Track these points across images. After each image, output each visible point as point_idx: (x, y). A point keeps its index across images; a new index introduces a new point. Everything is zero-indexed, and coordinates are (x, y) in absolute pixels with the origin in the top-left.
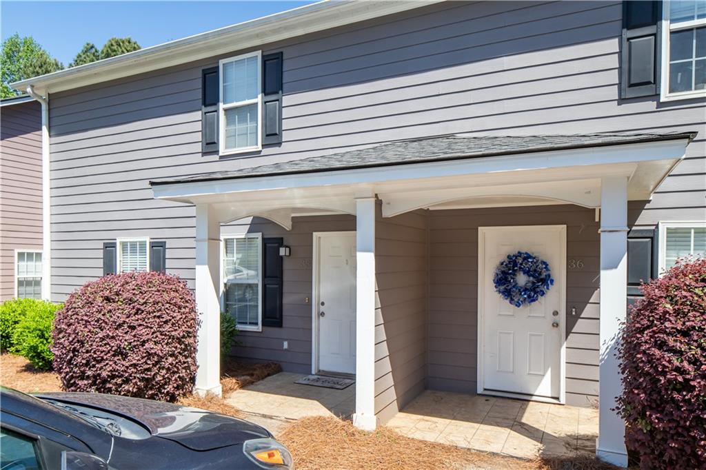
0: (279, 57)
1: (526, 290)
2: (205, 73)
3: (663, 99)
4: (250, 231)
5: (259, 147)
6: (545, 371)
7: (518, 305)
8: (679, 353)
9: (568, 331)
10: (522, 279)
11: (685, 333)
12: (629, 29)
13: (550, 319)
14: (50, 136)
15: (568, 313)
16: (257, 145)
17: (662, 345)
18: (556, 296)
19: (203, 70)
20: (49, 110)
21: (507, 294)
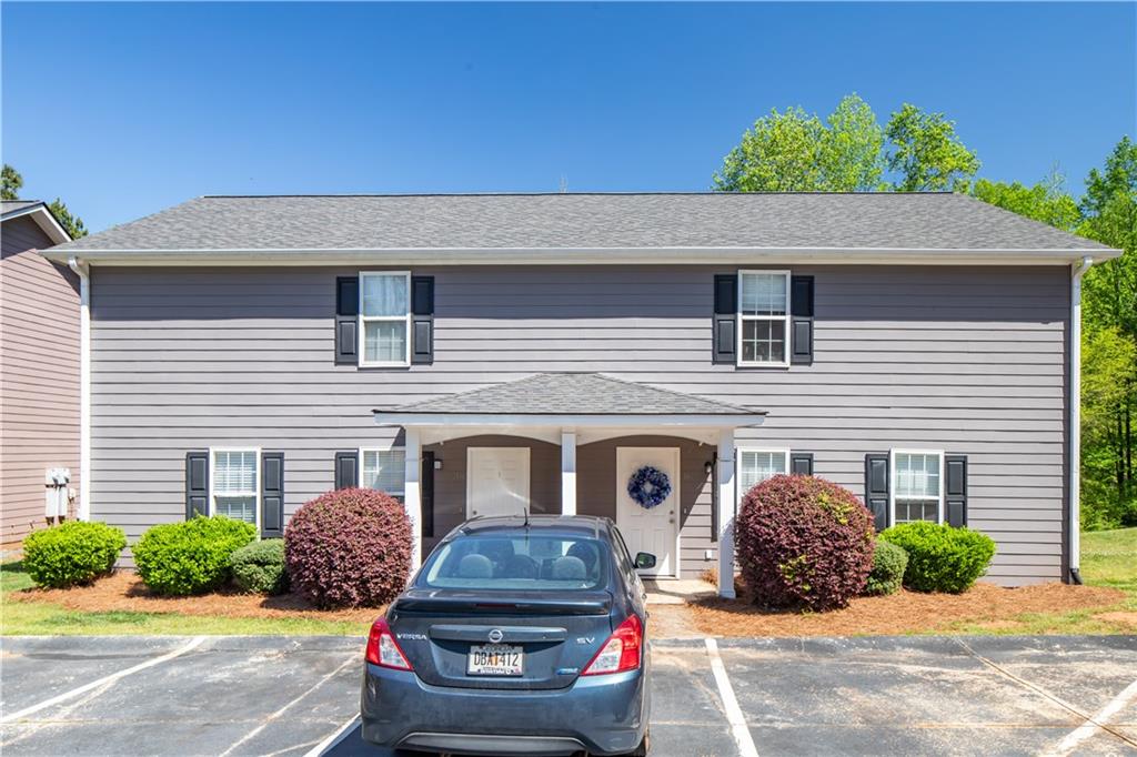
0: (430, 281)
1: (652, 496)
2: (340, 282)
3: (739, 365)
4: (395, 445)
5: (408, 363)
6: (665, 556)
7: (648, 507)
8: (767, 526)
9: (682, 526)
10: (648, 488)
11: (770, 516)
12: (719, 313)
13: (668, 517)
14: (91, 319)
15: (682, 512)
16: (405, 360)
17: (759, 523)
18: (673, 499)
19: (338, 278)
20: (91, 286)
21: (640, 500)
